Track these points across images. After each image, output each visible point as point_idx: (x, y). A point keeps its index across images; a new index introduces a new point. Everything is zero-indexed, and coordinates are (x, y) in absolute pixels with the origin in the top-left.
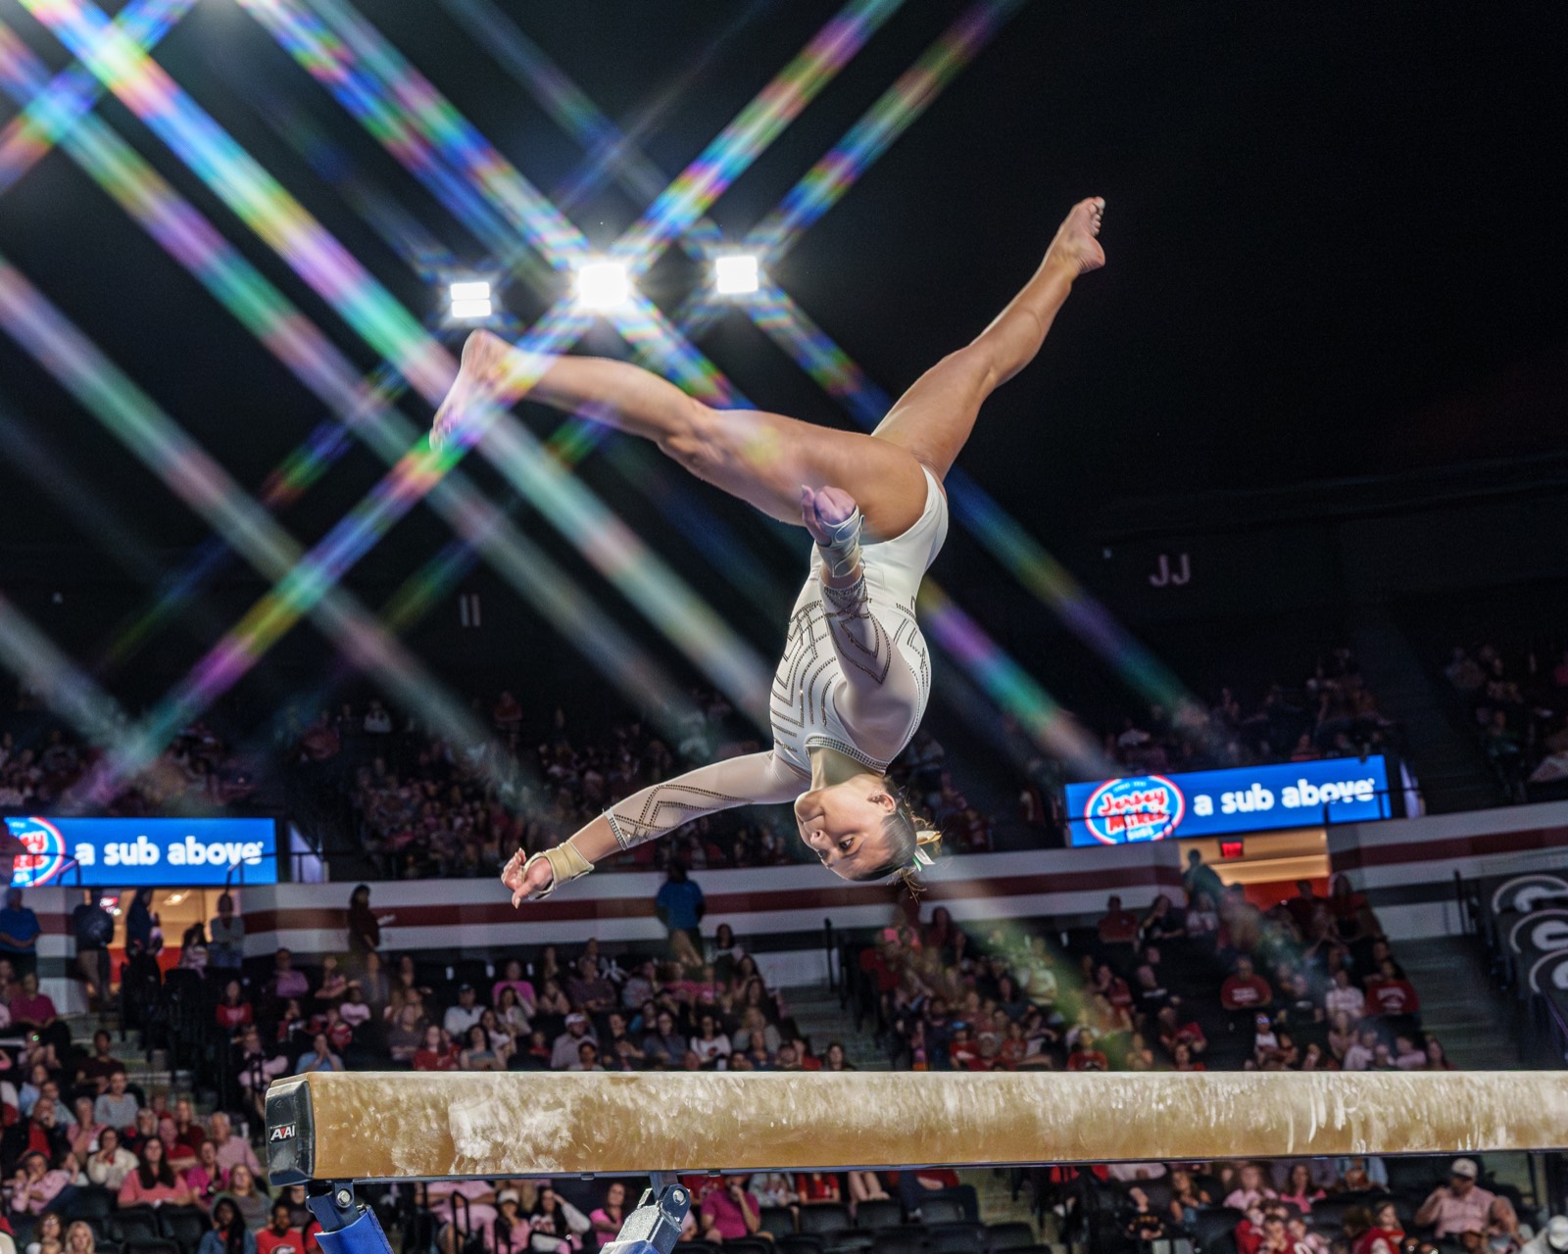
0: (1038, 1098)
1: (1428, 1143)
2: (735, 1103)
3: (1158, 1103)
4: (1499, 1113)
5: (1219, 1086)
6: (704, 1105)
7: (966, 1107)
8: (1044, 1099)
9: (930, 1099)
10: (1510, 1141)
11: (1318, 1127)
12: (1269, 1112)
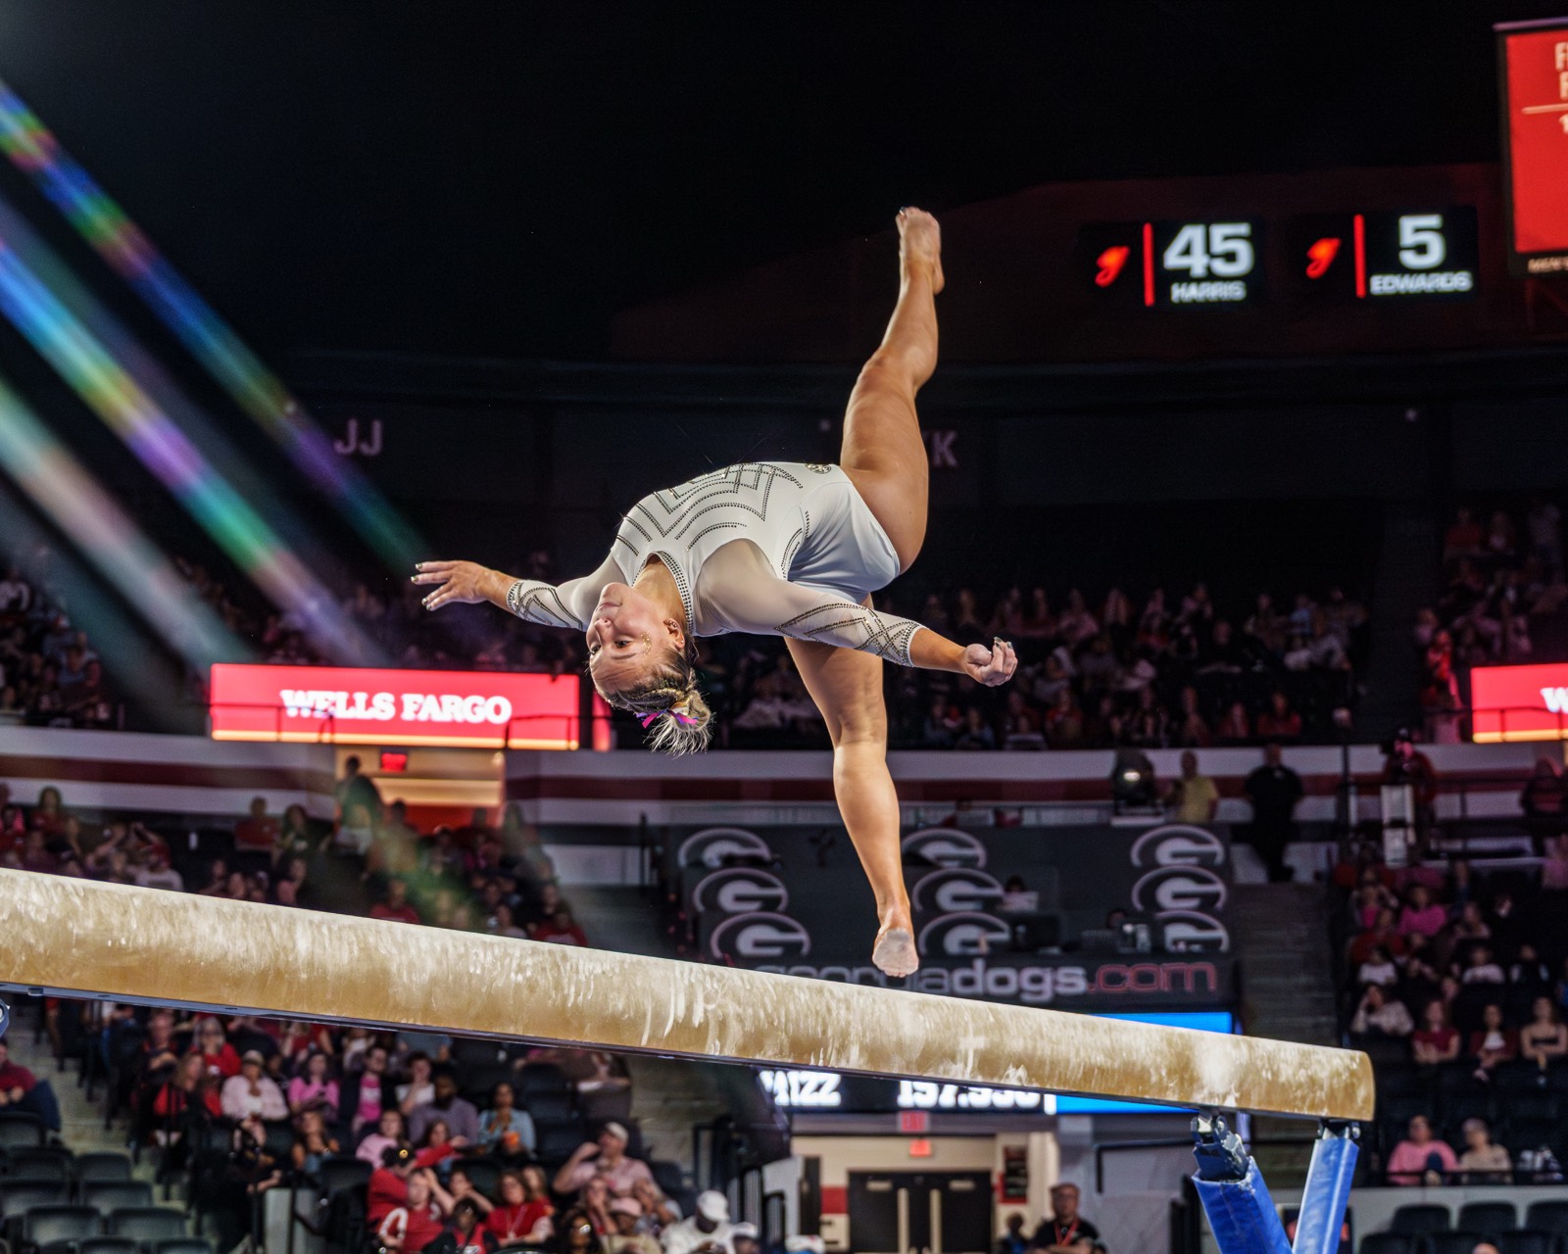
0: (394, 951)
1: (781, 1052)
2: (72, 913)
3: (517, 973)
4: (855, 1030)
5: (581, 962)
6: (38, 911)
7: (318, 951)
8: (400, 953)
9: (281, 937)
10: (862, 1061)
11: (675, 1021)
12: (628, 997)
